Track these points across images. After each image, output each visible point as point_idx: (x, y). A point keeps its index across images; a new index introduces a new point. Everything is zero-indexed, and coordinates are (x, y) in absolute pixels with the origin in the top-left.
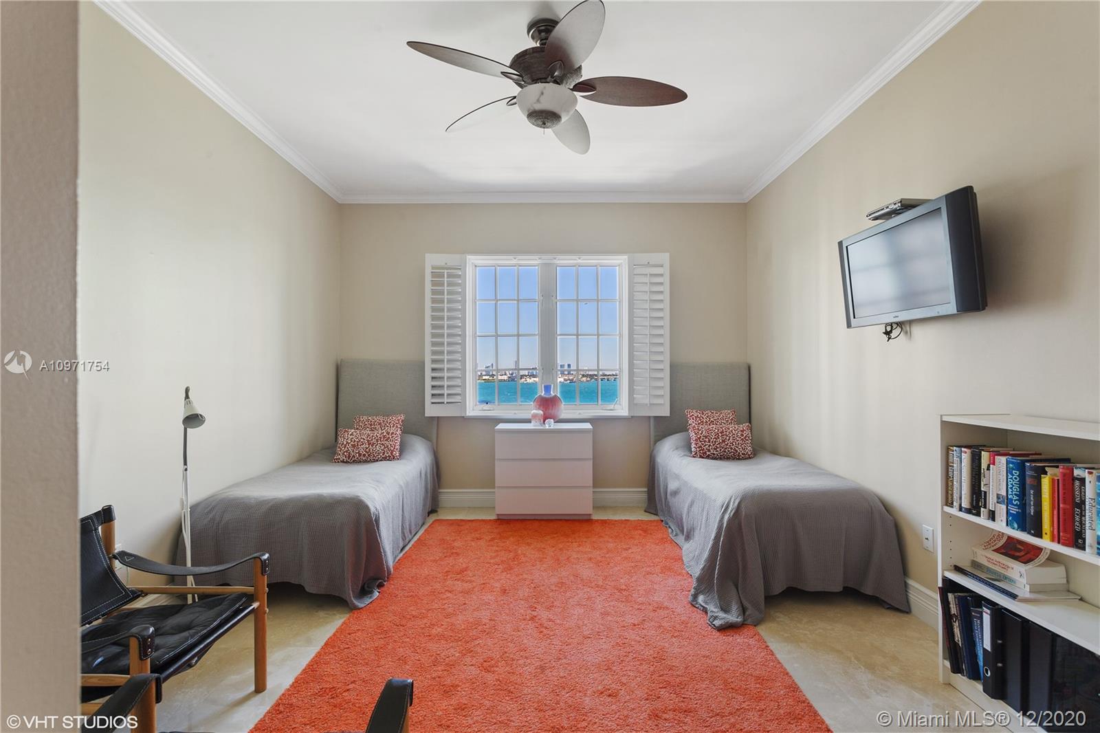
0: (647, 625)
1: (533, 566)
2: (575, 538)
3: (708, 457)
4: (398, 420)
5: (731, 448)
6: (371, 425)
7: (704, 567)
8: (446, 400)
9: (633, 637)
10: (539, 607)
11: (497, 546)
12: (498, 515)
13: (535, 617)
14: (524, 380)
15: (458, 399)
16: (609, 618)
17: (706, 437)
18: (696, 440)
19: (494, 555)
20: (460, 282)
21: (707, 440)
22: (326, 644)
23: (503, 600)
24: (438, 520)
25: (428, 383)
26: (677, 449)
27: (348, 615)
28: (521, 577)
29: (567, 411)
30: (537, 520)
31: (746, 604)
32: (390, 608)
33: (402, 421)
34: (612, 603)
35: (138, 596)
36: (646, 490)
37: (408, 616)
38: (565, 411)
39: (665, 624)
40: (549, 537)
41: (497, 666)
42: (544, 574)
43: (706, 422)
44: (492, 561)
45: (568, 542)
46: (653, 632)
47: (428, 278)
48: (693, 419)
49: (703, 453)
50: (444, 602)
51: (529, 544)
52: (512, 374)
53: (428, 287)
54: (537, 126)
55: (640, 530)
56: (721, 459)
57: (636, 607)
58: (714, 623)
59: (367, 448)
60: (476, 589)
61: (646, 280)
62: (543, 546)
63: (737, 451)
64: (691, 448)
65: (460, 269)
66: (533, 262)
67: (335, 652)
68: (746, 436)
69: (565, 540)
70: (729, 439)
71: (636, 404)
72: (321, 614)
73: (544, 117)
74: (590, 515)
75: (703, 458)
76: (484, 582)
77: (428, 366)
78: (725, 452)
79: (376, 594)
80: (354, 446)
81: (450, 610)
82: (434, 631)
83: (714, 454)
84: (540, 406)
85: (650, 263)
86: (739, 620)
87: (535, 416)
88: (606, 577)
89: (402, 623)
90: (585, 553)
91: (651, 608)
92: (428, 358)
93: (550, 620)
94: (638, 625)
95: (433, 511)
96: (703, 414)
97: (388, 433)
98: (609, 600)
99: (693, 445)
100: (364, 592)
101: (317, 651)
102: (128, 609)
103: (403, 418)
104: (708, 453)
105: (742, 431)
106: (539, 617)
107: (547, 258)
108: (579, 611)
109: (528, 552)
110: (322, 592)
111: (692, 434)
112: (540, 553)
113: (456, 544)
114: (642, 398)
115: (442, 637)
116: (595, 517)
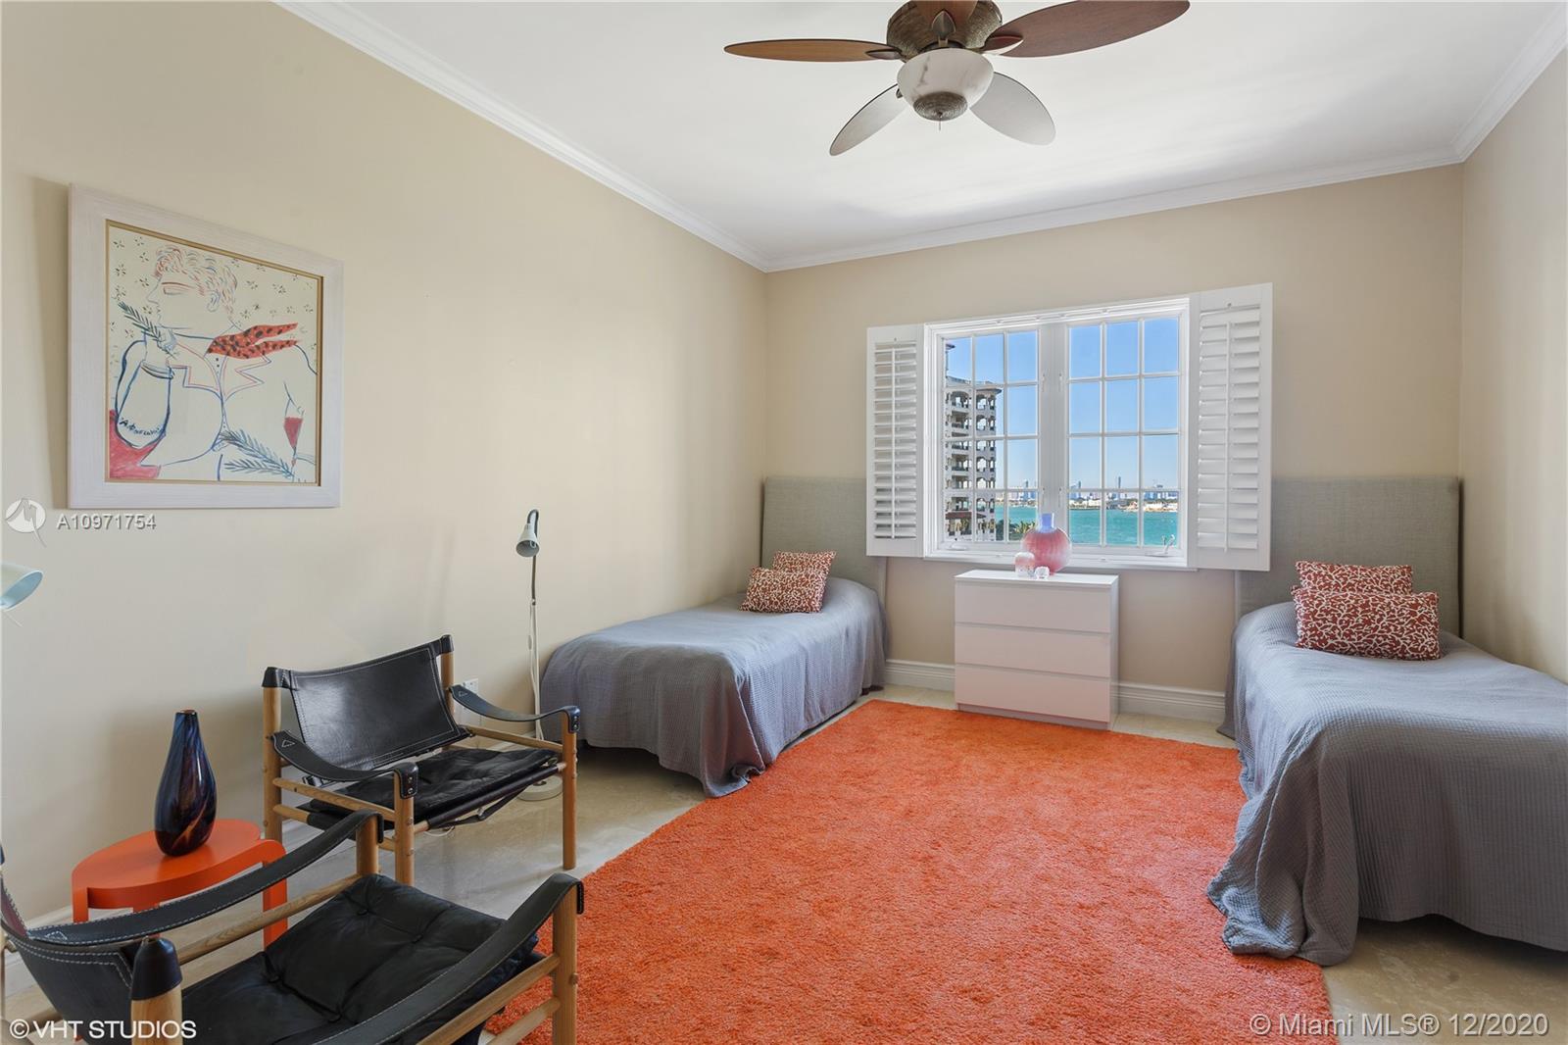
0: (1105, 911)
1: (972, 785)
2: (1062, 756)
3: (1331, 649)
4: (826, 559)
5: (1385, 637)
6: (791, 564)
7: (1245, 839)
8: (893, 533)
9: (1068, 924)
10: (945, 845)
11: (937, 749)
12: (959, 704)
13: (932, 858)
14: (1133, 507)
15: (911, 532)
16: (1046, 886)
17: (1328, 613)
18: (1306, 616)
19: (923, 759)
20: (915, 363)
21: (1329, 617)
22: (658, 832)
23: (899, 825)
24: (876, 701)
25: (871, 509)
26: (1271, 629)
27: (699, 803)
28: (945, 797)
29: (1076, 556)
30: (1018, 719)
31: (1312, 922)
32: (751, 804)
33: (831, 560)
34: (1063, 865)
35: (467, 736)
36: (1223, 695)
37: (765, 820)
38: (1072, 554)
39: (1138, 918)
40: (1021, 748)
41: (838, 912)
42: (981, 799)
43: (1337, 585)
44: (916, 768)
45: (1048, 760)
46: (1108, 925)
47: (871, 361)
48: (1310, 578)
49: (1320, 641)
50: (821, 810)
51: (984, 753)
52: (1113, 498)
53: (871, 374)
54: (933, 118)
55: (1188, 760)
56: (1361, 654)
57: (1104, 879)
58: (1230, 939)
59: (779, 594)
60: (871, 803)
61: (1224, 335)
62: (1004, 759)
63: (1398, 643)
64: (1296, 631)
65: (914, 345)
66: (1029, 322)
67: (661, 843)
68: (1422, 617)
69: (1046, 755)
70: (1381, 619)
71: (1201, 548)
72: (674, 795)
73: (940, 104)
74: (1106, 723)
75: (1321, 649)
76: (888, 795)
77: (871, 485)
78: (1371, 642)
79: (743, 783)
80: (764, 590)
81: (822, 823)
82: (786, 846)
83: (1344, 645)
84: (1032, 545)
85: (1233, 305)
86: (1288, 947)
87: (1020, 561)
88: (1078, 824)
89: (754, 826)
90: (1066, 780)
91: (1128, 887)
92: (871, 473)
93: (950, 867)
94: (1088, 908)
95: (876, 688)
96: (1332, 570)
97: (807, 576)
98: (1062, 858)
99: (1300, 625)
100: (730, 778)
101: (644, 837)
102: (458, 747)
103: (832, 556)
104: (1330, 642)
105: (1415, 606)
106: (937, 859)
107: (1050, 316)
108: (1004, 864)
109: (976, 764)
110: (675, 768)
111: (1300, 605)
112: (994, 768)
113: (880, 737)
114: (1215, 537)
115: (791, 855)
116: (1115, 728)
